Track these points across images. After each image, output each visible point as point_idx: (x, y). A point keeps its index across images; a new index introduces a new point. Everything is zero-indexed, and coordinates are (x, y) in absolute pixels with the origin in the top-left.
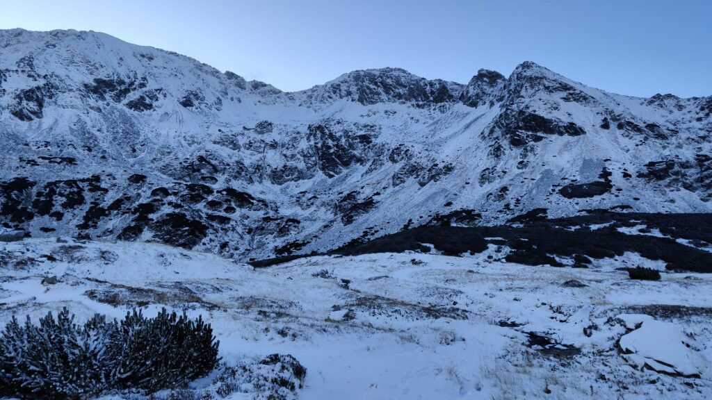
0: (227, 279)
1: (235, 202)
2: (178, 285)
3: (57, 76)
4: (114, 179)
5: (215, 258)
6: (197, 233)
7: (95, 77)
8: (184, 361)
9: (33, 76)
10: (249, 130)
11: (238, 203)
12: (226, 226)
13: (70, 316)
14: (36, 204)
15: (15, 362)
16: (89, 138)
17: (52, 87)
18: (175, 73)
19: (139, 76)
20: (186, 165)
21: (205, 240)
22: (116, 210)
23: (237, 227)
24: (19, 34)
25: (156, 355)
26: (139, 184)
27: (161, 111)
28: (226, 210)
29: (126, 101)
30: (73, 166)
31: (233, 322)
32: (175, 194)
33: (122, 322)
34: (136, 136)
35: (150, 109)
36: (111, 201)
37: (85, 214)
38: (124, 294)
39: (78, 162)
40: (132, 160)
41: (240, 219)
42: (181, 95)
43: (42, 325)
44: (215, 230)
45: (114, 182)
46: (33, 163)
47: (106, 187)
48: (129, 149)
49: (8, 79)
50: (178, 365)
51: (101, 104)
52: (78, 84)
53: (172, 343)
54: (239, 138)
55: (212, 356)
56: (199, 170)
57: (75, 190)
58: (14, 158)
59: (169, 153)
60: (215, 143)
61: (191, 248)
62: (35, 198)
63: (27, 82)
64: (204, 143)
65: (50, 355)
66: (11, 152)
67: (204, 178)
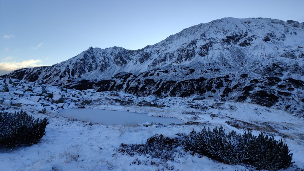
0: (291, 124)
1: (294, 85)
2: (265, 123)
3: (213, 38)
4: (234, 76)
5: (284, 113)
6: (273, 100)
7: (226, 36)
8: (274, 159)
9: (205, 40)
10: (302, 47)
11: (295, 86)
12: (289, 97)
13: (223, 130)
14: (207, 87)
15: (206, 143)
16: (224, 61)
17: (212, 42)
18: (260, 27)
19: (244, 32)
20: (267, 68)
21: (277, 104)
22: (235, 89)
23: (295, 98)
24: (201, 25)
25: (260, 153)
26: (244, 78)
27: (254, 45)
28: (288, 89)
29: (239, 43)
30: (219, 72)
31: (298, 146)
32: (261, 82)
33: (243, 135)
34: (243, 57)
35: (249, 45)
36: (233, 85)
37: (223, 91)
38: (241, 124)
39: (221, 70)
40: (241, 68)
41: (297, 94)
42: (264, 36)
43: (214, 131)
44: (283, 99)
45: (234, 77)
46: (206, 72)
47: (231, 80)
48: (240, 63)
49: (198, 43)
50: (271, 160)
51: (229, 46)
52: (220, 40)
53: (267, 149)
54: (296, 52)
55: (289, 160)
56: (273, 70)
57: (220, 81)
58: (200, 70)
59: (258, 63)
60: (281, 56)
61: (270, 107)
62: (206, 85)
63: (203, 42)
64: (276, 57)
65: (217, 143)
66: (199, 68)
67: (276, 74)
